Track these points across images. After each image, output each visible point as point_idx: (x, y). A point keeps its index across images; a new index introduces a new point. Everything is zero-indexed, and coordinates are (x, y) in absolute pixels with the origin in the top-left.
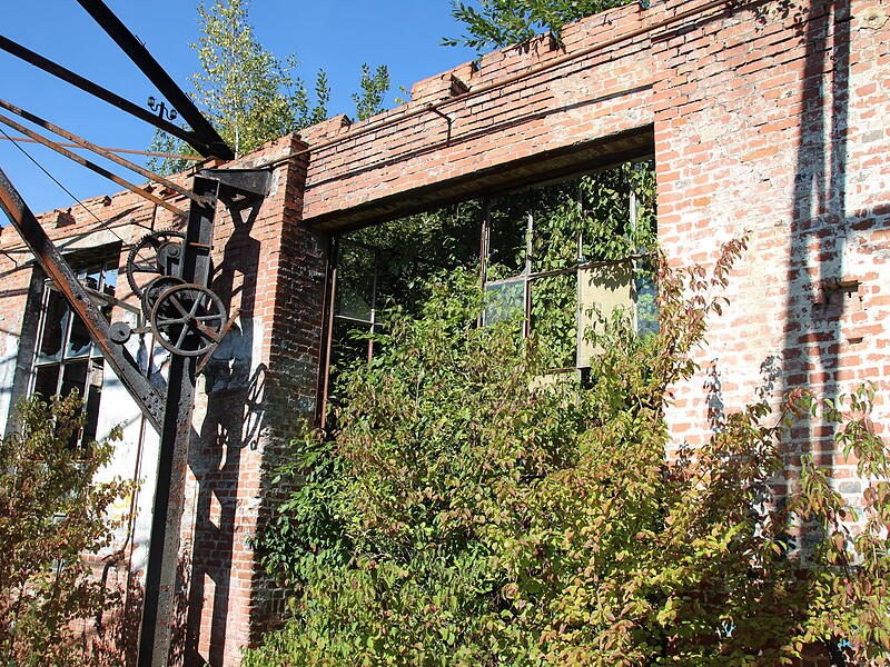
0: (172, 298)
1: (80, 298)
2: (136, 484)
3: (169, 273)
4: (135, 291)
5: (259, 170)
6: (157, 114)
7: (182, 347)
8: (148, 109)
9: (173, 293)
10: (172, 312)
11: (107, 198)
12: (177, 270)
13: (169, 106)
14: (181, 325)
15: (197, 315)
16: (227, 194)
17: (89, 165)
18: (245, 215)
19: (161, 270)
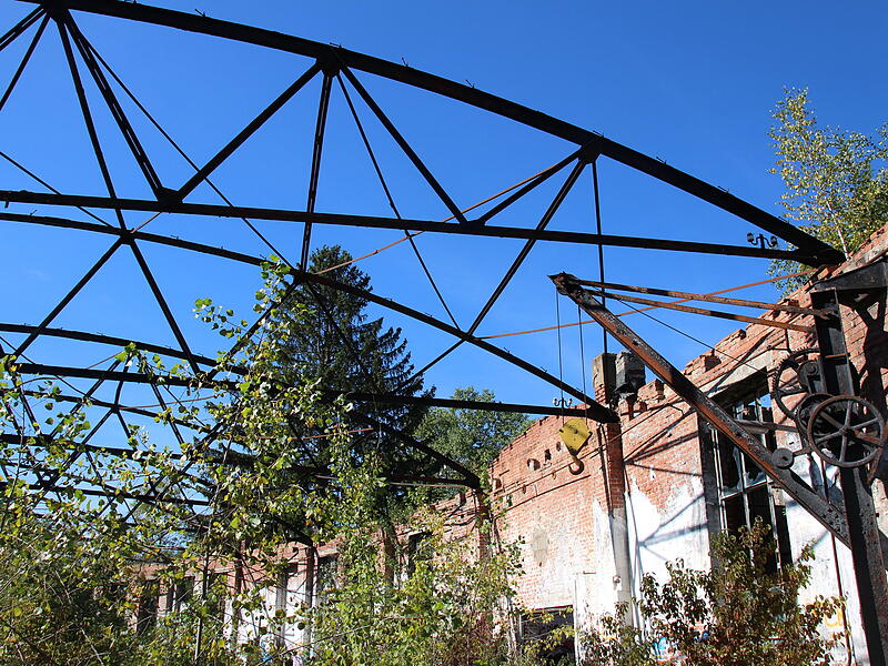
0: (823, 414)
1: (739, 435)
2: (840, 602)
3: (814, 390)
4: (788, 414)
5: (872, 264)
6: (759, 246)
7: (846, 460)
8: (750, 245)
9: (823, 409)
10: (827, 428)
11: (741, 331)
12: (820, 386)
13: (768, 235)
14: (840, 438)
15: (852, 424)
16: (847, 298)
17: (714, 314)
18: (873, 311)
19: (805, 389)
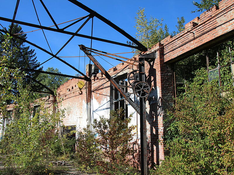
0: (138, 85)
1: (119, 88)
2: (137, 126)
3: (137, 80)
4: (130, 84)
5: (153, 53)
6: (129, 44)
7: (141, 96)
8: (127, 44)
9: (138, 84)
10: (138, 89)
11: (123, 63)
12: (138, 79)
13: (131, 42)
14: (141, 91)
15: (144, 88)
16: (147, 59)
17: (117, 59)
18: (152, 63)
19: (135, 79)
